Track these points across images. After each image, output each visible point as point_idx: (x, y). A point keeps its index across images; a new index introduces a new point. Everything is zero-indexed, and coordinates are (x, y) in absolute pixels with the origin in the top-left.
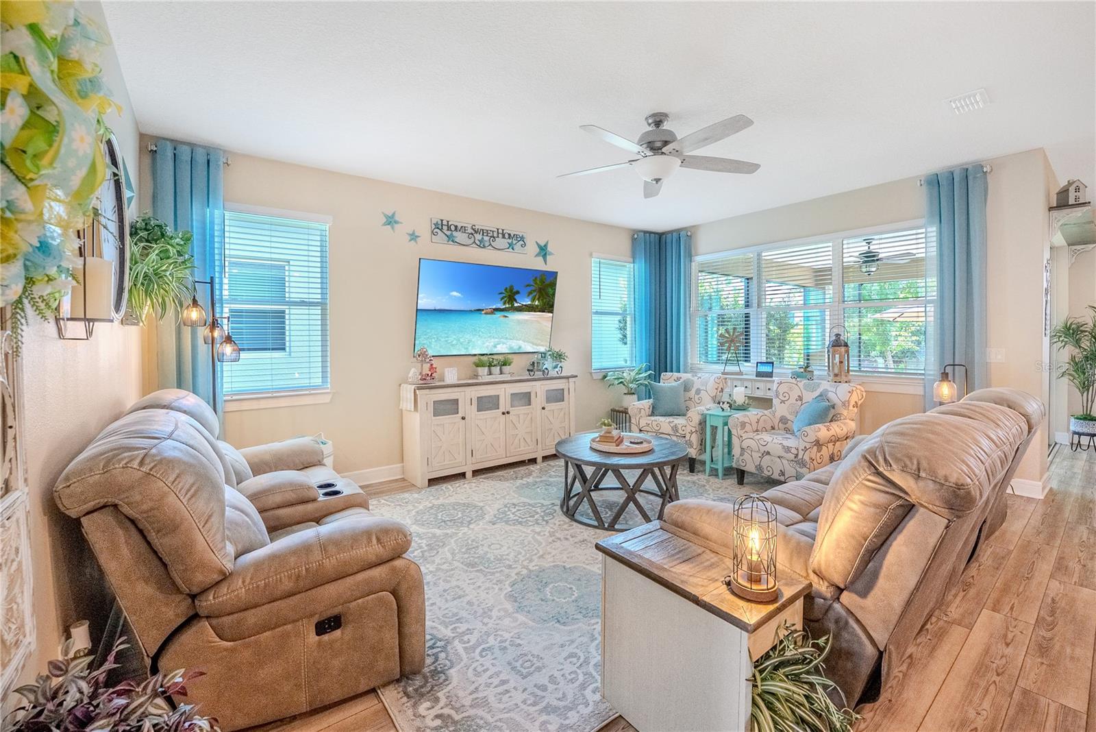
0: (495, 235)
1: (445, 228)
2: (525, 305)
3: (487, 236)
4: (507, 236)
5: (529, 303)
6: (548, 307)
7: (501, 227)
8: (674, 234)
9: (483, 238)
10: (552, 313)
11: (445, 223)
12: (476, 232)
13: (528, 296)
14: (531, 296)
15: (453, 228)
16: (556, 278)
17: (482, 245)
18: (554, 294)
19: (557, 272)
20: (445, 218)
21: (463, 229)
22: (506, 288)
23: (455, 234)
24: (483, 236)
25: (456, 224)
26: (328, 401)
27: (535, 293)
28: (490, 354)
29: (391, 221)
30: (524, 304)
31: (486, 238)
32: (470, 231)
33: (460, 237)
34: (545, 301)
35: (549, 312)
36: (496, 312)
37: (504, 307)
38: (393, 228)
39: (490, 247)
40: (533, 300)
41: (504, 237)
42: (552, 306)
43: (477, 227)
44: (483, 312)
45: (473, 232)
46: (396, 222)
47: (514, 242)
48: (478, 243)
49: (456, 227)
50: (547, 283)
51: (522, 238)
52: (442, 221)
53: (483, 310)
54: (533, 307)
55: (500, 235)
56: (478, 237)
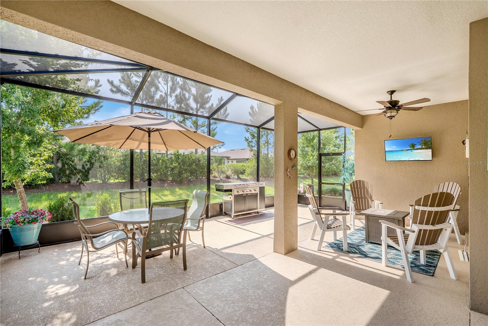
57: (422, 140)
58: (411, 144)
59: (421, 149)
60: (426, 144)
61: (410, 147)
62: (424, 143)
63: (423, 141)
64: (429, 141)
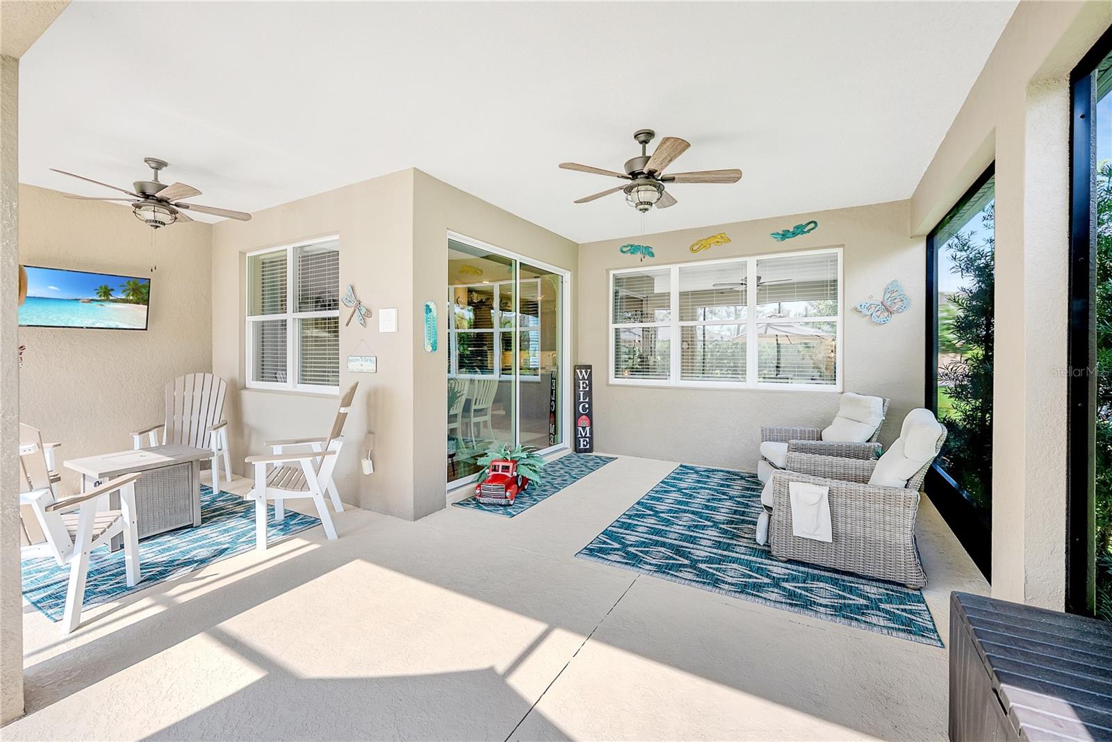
57: (129, 282)
58: (101, 287)
59: (124, 303)
60: (136, 293)
61: (97, 293)
62: (133, 290)
63: (131, 284)
64: (144, 287)
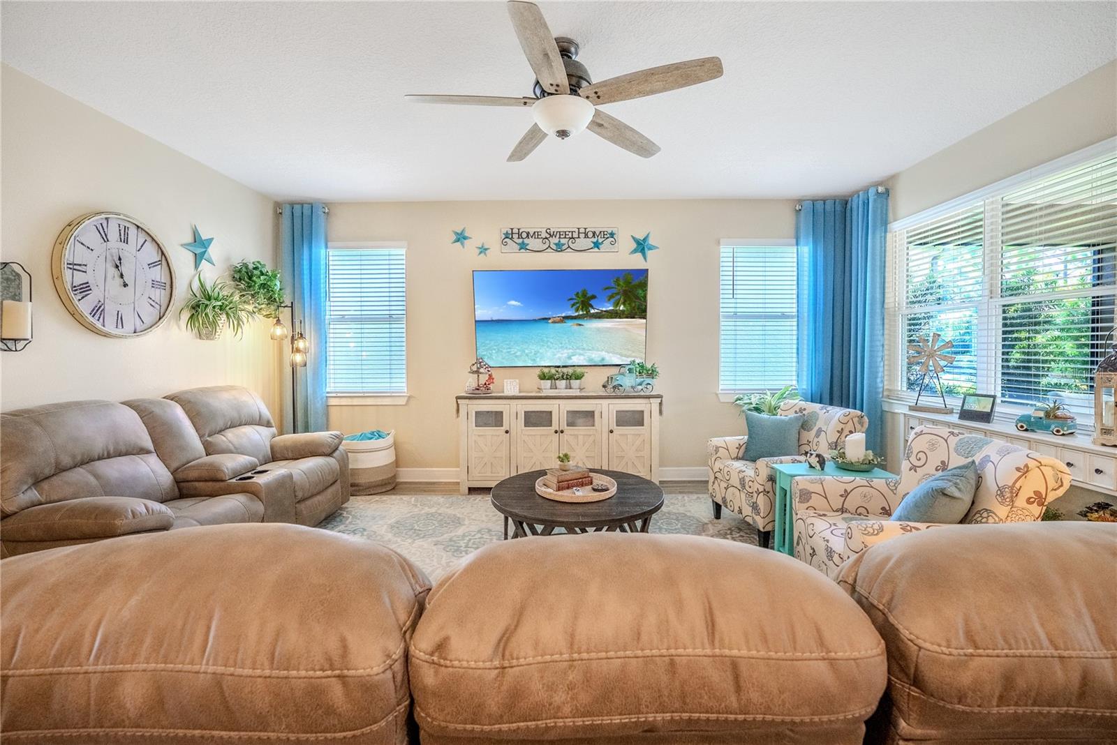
0: (575, 235)
1: (515, 236)
2: (605, 311)
3: (565, 238)
4: (590, 235)
5: (611, 308)
6: (638, 309)
7: (582, 225)
8: (860, 193)
9: (559, 241)
10: (644, 318)
11: (515, 231)
12: (551, 236)
13: (609, 300)
14: (612, 300)
15: (524, 235)
16: (647, 277)
17: (559, 248)
18: (645, 297)
19: (648, 270)
20: (515, 226)
21: (536, 235)
22: (578, 293)
23: (526, 241)
24: (560, 240)
25: (527, 230)
26: (404, 404)
27: (619, 297)
28: (564, 367)
29: (461, 237)
30: (604, 309)
31: (563, 241)
32: (544, 235)
33: (533, 243)
34: (633, 305)
35: (640, 318)
36: (566, 321)
37: (577, 314)
38: (462, 244)
39: (569, 250)
40: (617, 304)
41: (586, 236)
42: (645, 311)
43: (552, 230)
44: (550, 321)
45: (548, 236)
46: (465, 238)
47: (600, 240)
48: (554, 247)
49: (528, 234)
50: (636, 282)
51: (612, 235)
52: (512, 229)
53: (550, 319)
54: (617, 313)
55: (582, 236)
56: (556, 240)
